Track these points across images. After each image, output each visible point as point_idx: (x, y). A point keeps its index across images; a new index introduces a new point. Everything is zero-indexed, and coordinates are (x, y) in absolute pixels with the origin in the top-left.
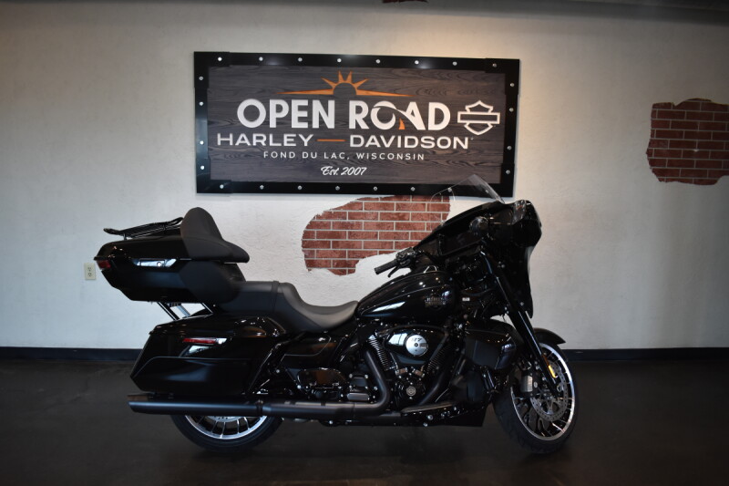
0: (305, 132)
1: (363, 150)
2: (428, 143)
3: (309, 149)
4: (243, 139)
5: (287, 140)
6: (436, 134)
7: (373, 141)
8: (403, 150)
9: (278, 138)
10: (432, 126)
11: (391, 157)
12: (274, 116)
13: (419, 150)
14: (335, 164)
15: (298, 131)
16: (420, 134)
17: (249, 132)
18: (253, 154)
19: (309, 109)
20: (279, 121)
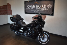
0: (33, 8)
1: (38, 10)
2: (44, 9)
3: (33, 10)
4: (28, 9)
5: (31, 9)
6: (45, 8)
7: (39, 9)
8: (41, 10)
10: (44, 7)
11: (40, 11)
13: (43, 10)
14: (35, 11)
15: (32, 8)
16: (43, 8)
17: (28, 8)
19: (33, 6)
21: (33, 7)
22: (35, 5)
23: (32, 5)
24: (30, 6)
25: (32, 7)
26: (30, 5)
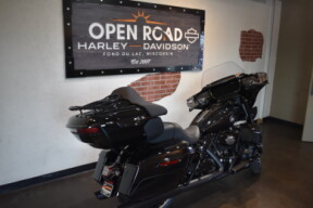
0: (124, 42)
1: (149, 51)
2: (175, 47)
3: (126, 51)
4: (92, 46)
5: (115, 46)
7: (153, 46)
8: (165, 51)
9: (111, 45)
11: (161, 54)
12: (108, 33)
13: (171, 50)
14: (137, 58)
15: (120, 41)
16: (171, 43)
17: (96, 41)
18: (97, 54)
19: (125, 29)
20: (111, 36)
21: (125, 35)
22: (136, 27)
23: (119, 26)
24: (108, 30)
25: (119, 37)
26: (108, 26)
